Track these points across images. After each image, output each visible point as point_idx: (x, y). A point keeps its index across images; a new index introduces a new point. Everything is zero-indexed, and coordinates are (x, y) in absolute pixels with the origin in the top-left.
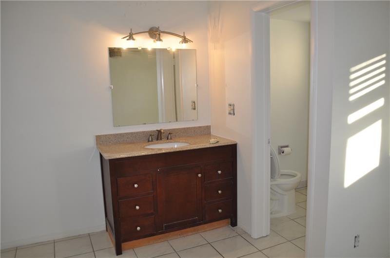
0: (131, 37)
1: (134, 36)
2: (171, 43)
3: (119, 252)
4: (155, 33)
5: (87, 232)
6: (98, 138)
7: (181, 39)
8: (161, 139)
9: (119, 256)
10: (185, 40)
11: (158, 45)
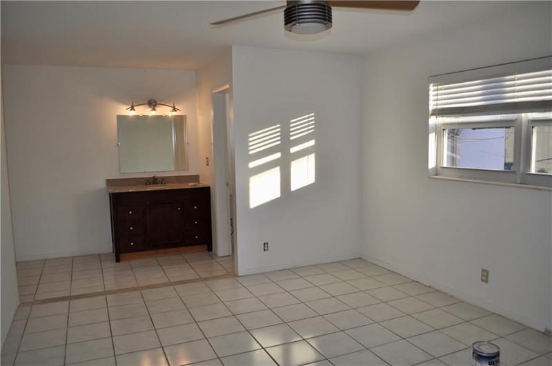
0: (132, 108)
1: (135, 108)
2: (165, 111)
3: (118, 260)
4: (152, 104)
5: (97, 252)
6: (108, 181)
7: (172, 109)
8: (157, 183)
9: (117, 263)
10: (175, 109)
11: (154, 113)
